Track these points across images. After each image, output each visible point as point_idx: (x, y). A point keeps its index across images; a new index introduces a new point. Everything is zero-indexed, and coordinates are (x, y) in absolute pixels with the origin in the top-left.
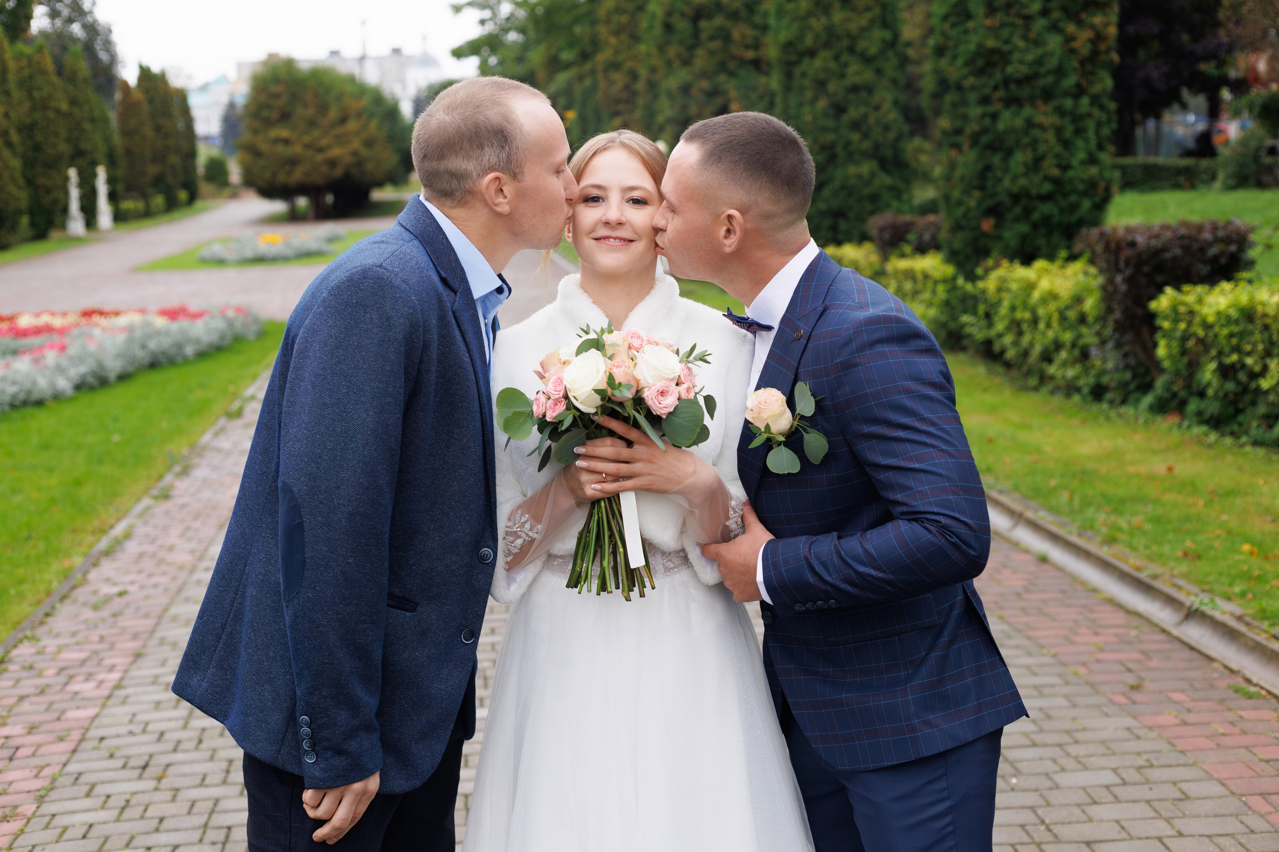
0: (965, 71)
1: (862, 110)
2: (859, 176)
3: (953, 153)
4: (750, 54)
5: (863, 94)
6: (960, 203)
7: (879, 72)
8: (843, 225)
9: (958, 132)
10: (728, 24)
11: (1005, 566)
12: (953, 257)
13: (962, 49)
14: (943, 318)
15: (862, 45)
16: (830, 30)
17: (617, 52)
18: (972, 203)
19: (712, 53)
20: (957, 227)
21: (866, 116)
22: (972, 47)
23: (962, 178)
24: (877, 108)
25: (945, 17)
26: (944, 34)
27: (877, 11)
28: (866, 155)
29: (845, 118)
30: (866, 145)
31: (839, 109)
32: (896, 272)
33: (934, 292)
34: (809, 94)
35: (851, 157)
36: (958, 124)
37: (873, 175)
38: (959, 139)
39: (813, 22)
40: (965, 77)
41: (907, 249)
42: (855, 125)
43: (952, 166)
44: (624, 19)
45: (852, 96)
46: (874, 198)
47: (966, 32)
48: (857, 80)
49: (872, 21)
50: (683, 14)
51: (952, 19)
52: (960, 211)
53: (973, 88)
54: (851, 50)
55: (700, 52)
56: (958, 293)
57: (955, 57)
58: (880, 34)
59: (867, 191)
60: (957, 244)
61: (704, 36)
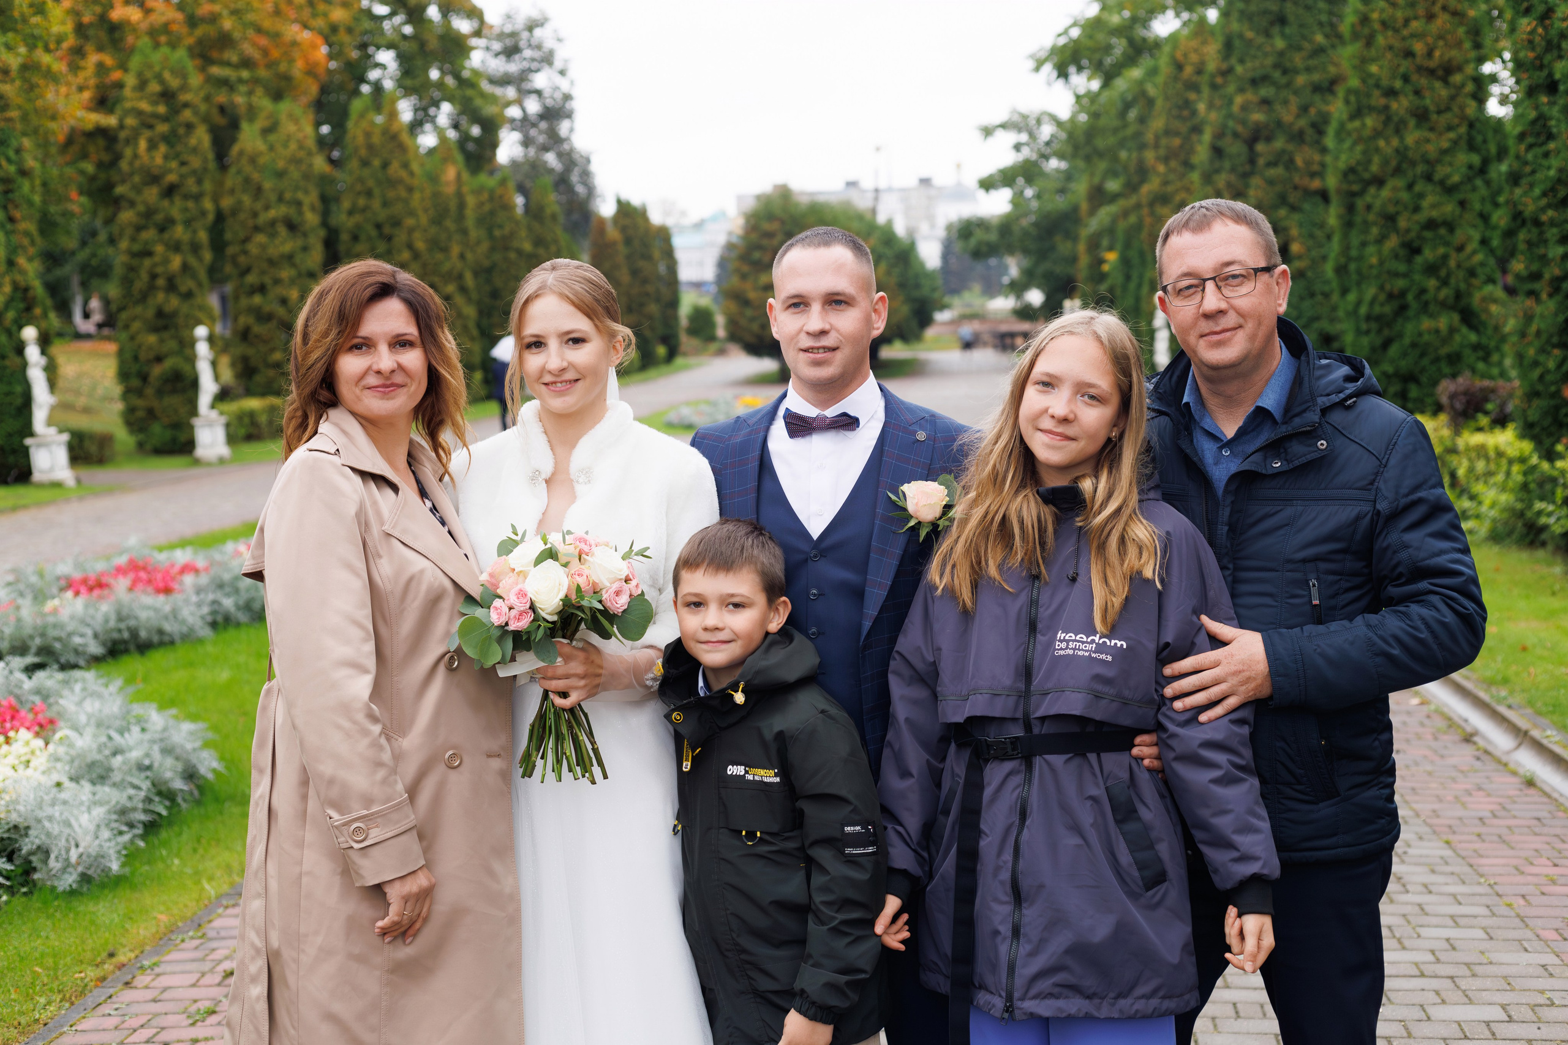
0: (1544, 202)
1: (1441, 250)
2: (1437, 331)
3: (1529, 303)
5: (1443, 231)
6: (1536, 364)
7: (1462, 204)
8: (1414, 392)
9: (1536, 276)
10: (1290, 147)
11: (1480, 789)
12: (1528, 431)
13: (1539, 176)
14: (1519, 506)
15: (1441, 171)
16: (1401, 153)
17: (1166, 183)
18: (1551, 364)
19: (1271, 182)
20: (1532, 394)
21: (1445, 257)
22: (1552, 173)
23: (1538, 333)
24: (1460, 249)
25: (1522, 136)
26: (1518, 157)
27: (1463, 130)
28: (1444, 305)
29: (1419, 260)
30: (1444, 293)
31: (1412, 249)
32: (1468, 449)
33: (1508, 474)
34: (1375, 231)
35: (1425, 308)
36: (1535, 267)
37: (1452, 330)
38: (1537, 286)
39: (1381, 143)
40: (1543, 210)
41: (1484, 421)
42: (1431, 269)
43: (1529, 318)
44: (1177, 142)
45: (1428, 234)
46: (1454, 359)
47: (1546, 155)
48: (1434, 214)
49: (1455, 143)
51: (1530, 140)
52: (1536, 374)
53: (1552, 223)
54: (1429, 178)
55: (1256, 181)
56: (1536, 475)
57: (1531, 186)
58: (1463, 158)
59: (1444, 351)
60: (1533, 415)
61: (1261, 161)
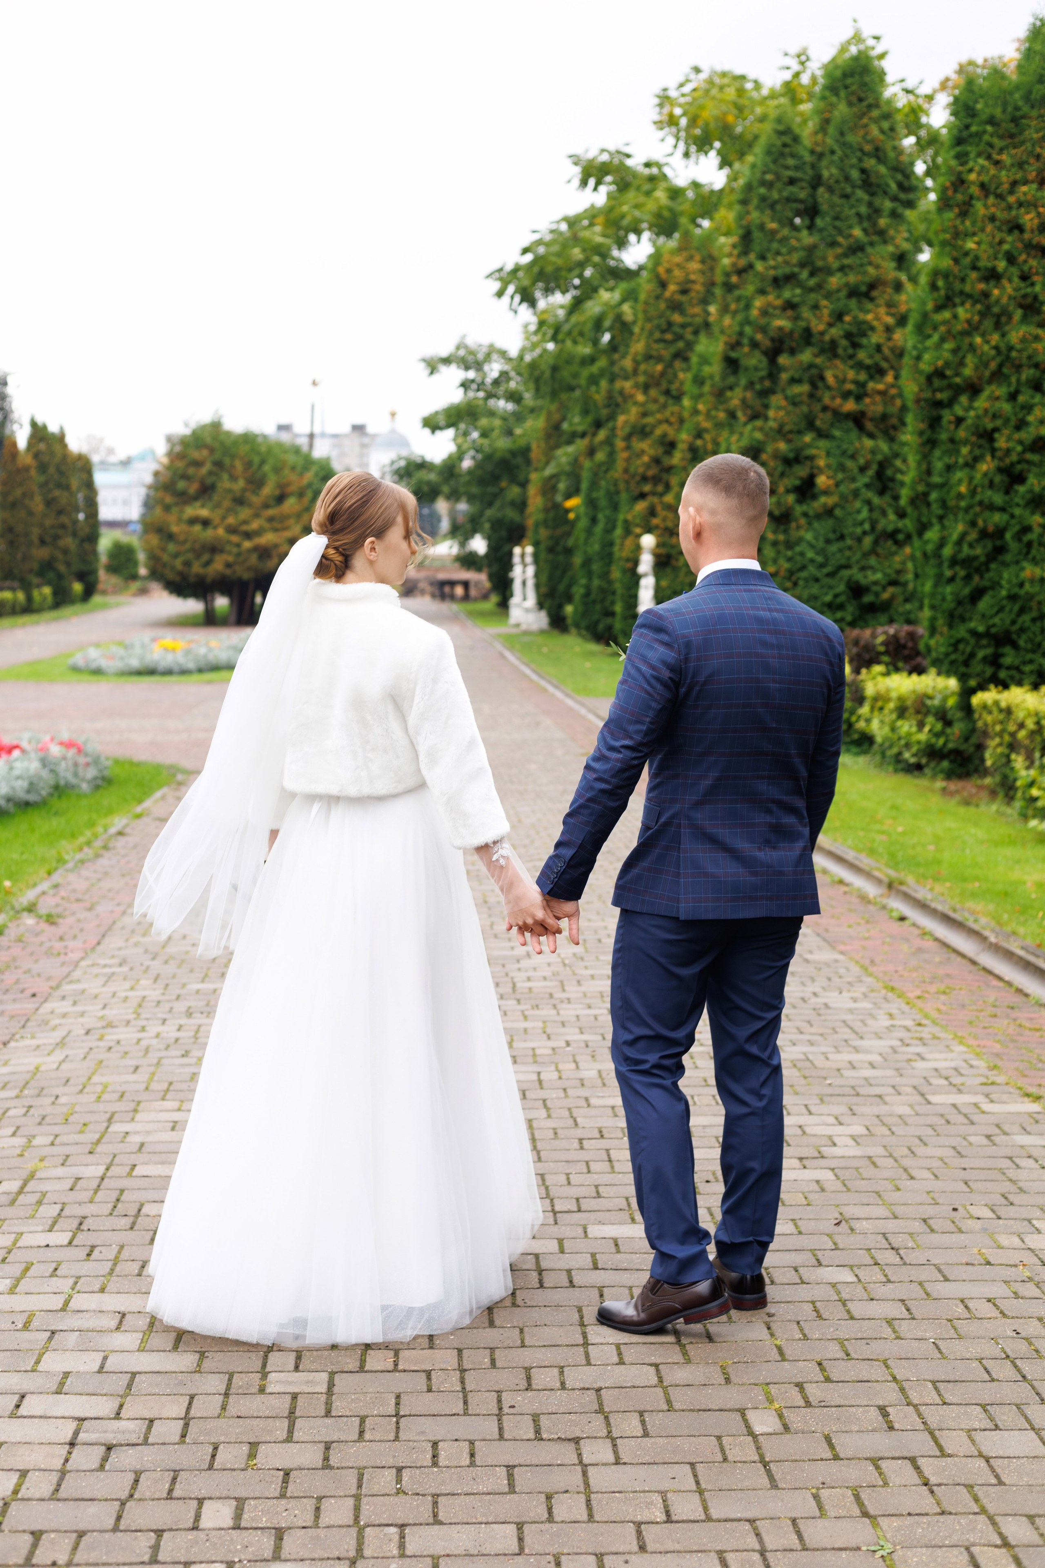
4: (850, 406)
50: (754, 345)
